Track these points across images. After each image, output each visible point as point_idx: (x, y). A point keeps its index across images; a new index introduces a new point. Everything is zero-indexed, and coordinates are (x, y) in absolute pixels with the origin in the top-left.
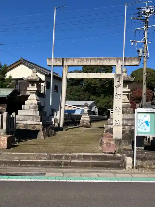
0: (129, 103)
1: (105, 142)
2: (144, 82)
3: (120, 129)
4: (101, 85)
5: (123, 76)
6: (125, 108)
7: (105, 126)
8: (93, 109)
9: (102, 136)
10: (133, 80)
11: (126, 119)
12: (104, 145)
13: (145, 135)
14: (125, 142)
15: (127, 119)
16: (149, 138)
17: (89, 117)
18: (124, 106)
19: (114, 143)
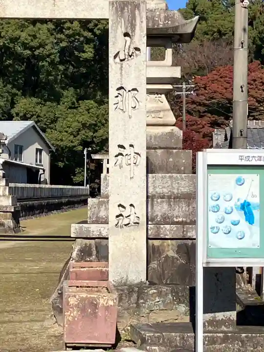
0: (176, 129)
1: (72, 301)
2: (241, 36)
3: (138, 241)
4: (62, 51)
5: (148, 11)
6: (159, 151)
7: (74, 229)
8: (28, 158)
9: (64, 273)
10: (190, 30)
11: (163, 198)
12: (71, 314)
13: (245, 263)
14: (160, 294)
15: (169, 197)
16: (259, 273)
17: (7, 193)
18: (154, 143)
19: (111, 303)
